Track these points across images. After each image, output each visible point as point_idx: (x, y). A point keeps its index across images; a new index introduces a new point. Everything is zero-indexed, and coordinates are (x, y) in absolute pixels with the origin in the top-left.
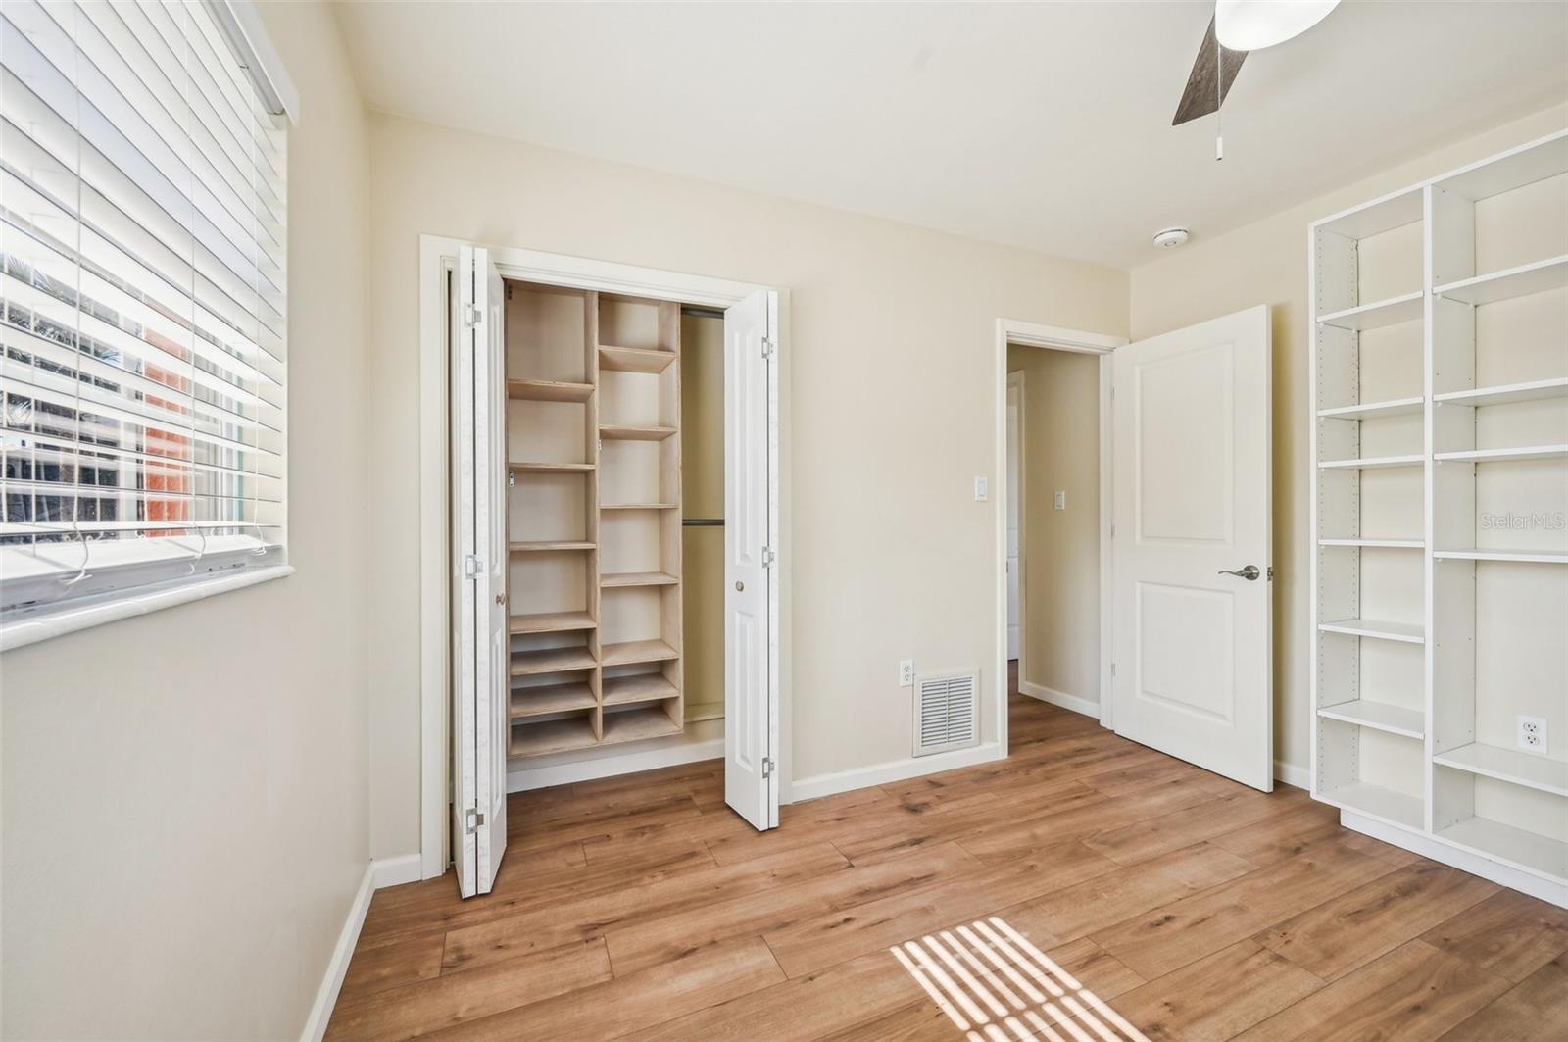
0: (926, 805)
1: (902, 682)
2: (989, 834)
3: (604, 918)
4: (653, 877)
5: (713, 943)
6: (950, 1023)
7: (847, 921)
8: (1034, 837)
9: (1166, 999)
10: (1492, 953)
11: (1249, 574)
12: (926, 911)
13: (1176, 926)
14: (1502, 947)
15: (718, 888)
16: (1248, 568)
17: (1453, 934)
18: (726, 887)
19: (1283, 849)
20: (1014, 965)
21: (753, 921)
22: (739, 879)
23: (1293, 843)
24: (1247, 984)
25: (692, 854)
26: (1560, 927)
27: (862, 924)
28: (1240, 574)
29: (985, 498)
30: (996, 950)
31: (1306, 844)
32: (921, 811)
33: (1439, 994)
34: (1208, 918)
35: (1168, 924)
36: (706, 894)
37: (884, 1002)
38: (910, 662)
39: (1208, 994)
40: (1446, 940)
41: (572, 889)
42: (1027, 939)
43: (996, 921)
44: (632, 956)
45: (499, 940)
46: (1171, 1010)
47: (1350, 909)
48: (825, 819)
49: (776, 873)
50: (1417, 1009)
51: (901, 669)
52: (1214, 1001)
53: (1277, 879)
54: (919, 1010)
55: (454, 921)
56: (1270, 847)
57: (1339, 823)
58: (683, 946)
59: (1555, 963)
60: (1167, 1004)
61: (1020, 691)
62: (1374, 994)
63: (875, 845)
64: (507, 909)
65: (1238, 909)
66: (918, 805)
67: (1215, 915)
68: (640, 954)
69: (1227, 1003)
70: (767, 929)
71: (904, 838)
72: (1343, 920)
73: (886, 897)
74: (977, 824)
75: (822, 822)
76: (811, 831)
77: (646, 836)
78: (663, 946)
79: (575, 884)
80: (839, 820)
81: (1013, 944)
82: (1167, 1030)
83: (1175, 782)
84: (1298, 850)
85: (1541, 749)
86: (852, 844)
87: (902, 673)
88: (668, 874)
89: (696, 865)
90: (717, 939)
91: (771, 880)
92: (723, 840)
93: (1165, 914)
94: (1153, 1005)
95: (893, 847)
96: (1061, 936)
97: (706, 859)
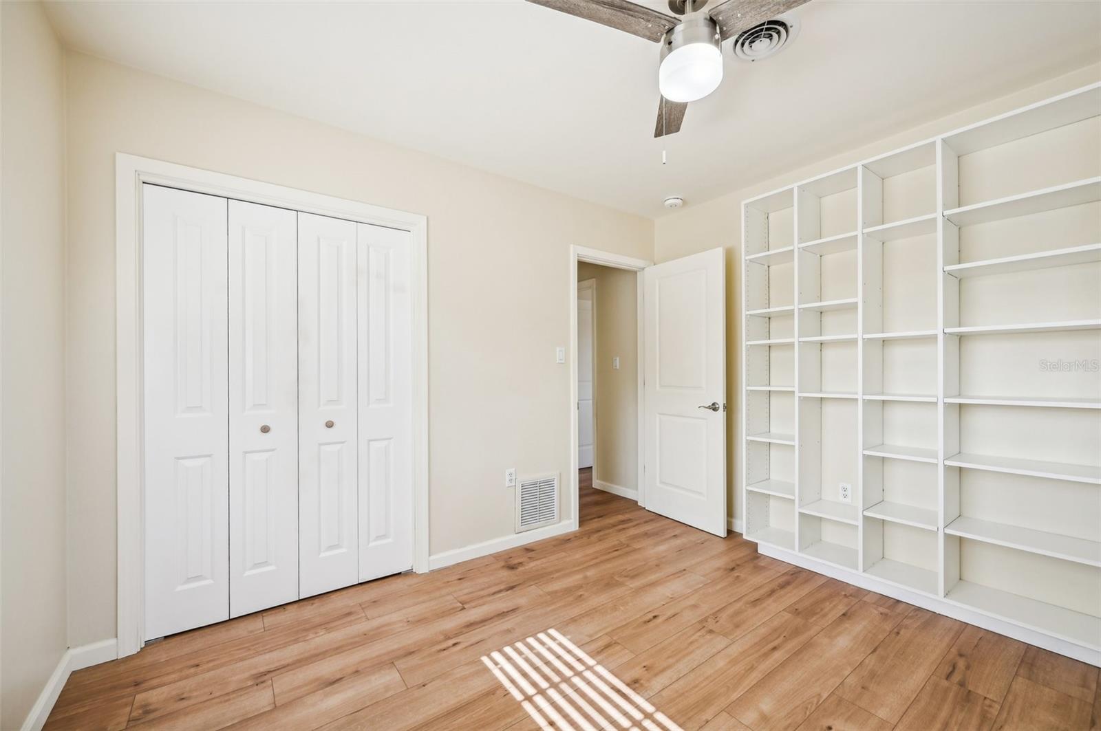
0: (521, 564)
1: (507, 484)
2: (558, 578)
3: (272, 667)
4: (316, 633)
5: (357, 672)
6: (513, 699)
7: (455, 645)
8: (586, 577)
9: (645, 664)
10: (817, 613)
11: (714, 408)
12: (509, 631)
13: (659, 620)
14: (822, 610)
15: (365, 635)
16: (713, 404)
17: (800, 607)
18: (372, 633)
19: (726, 570)
20: (559, 657)
21: (388, 653)
22: (383, 626)
23: (733, 565)
24: (691, 648)
25: (349, 614)
26: (851, 595)
27: (466, 644)
28: (709, 408)
29: (563, 362)
30: (550, 649)
31: (738, 565)
32: (517, 568)
33: (786, 639)
34: (677, 614)
35: (655, 620)
36: (357, 639)
37: (471, 693)
38: (512, 470)
39: (669, 657)
40: (796, 609)
41: (250, 649)
42: (570, 640)
43: (552, 632)
44: (293, 689)
45: (183, 694)
46: (647, 670)
47: (752, 599)
48: (450, 580)
49: (410, 619)
50: (775, 649)
51: (507, 474)
52: (671, 661)
53: (718, 587)
54: (493, 694)
55: (144, 686)
56: (719, 569)
57: (757, 551)
58: (332, 678)
59: (844, 615)
60: (645, 667)
61: (593, 486)
62: (756, 644)
63: (482, 593)
64: (193, 670)
65: (695, 606)
66: (515, 565)
67: (682, 611)
68: (299, 687)
69: (678, 661)
70: (398, 658)
71: (502, 587)
72: (748, 606)
73: (484, 626)
74: (552, 573)
75: (448, 582)
76: (439, 589)
77: (314, 606)
78: (317, 679)
79: (253, 645)
80: (460, 579)
81: (560, 645)
82: (642, 682)
83: (674, 536)
84: (733, 569)
85: (848, 500)
86: (467, 594)
87: (508, 478)
88: (329, 630)
89: (351, 621)
90: (359, 669)
91: (405, 624)
92: (374, 602)
93: (654, 615)
94: (637, 668)
95: (494, 594)
96: (590, 636)
97: (359, 616)
